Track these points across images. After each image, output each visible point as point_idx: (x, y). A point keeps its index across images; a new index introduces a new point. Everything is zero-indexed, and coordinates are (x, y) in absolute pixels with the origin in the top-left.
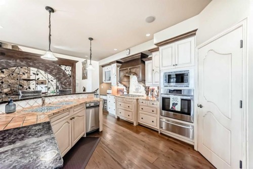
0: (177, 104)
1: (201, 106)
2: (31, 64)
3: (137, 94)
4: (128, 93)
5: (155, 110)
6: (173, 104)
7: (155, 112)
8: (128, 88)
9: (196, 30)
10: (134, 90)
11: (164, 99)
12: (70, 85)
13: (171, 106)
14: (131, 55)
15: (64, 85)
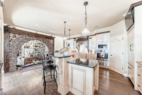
0: (103, 55)
1: (112, 55)
2: (38, 39)
3: (84, 52)
4: (79, 52)
5: (94, 58)
6: (102, 55)
7: (94, 59)
8: (79, 50)
9: (110, 31)
10: (82, 51)
11: (98, 54)
12: (52, 48)
13: (101, 56)
14: (82, 36)
15: (50, 48)
